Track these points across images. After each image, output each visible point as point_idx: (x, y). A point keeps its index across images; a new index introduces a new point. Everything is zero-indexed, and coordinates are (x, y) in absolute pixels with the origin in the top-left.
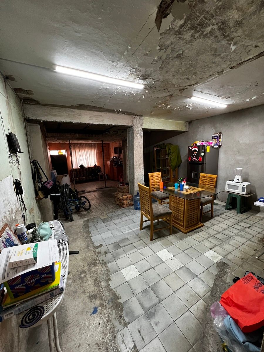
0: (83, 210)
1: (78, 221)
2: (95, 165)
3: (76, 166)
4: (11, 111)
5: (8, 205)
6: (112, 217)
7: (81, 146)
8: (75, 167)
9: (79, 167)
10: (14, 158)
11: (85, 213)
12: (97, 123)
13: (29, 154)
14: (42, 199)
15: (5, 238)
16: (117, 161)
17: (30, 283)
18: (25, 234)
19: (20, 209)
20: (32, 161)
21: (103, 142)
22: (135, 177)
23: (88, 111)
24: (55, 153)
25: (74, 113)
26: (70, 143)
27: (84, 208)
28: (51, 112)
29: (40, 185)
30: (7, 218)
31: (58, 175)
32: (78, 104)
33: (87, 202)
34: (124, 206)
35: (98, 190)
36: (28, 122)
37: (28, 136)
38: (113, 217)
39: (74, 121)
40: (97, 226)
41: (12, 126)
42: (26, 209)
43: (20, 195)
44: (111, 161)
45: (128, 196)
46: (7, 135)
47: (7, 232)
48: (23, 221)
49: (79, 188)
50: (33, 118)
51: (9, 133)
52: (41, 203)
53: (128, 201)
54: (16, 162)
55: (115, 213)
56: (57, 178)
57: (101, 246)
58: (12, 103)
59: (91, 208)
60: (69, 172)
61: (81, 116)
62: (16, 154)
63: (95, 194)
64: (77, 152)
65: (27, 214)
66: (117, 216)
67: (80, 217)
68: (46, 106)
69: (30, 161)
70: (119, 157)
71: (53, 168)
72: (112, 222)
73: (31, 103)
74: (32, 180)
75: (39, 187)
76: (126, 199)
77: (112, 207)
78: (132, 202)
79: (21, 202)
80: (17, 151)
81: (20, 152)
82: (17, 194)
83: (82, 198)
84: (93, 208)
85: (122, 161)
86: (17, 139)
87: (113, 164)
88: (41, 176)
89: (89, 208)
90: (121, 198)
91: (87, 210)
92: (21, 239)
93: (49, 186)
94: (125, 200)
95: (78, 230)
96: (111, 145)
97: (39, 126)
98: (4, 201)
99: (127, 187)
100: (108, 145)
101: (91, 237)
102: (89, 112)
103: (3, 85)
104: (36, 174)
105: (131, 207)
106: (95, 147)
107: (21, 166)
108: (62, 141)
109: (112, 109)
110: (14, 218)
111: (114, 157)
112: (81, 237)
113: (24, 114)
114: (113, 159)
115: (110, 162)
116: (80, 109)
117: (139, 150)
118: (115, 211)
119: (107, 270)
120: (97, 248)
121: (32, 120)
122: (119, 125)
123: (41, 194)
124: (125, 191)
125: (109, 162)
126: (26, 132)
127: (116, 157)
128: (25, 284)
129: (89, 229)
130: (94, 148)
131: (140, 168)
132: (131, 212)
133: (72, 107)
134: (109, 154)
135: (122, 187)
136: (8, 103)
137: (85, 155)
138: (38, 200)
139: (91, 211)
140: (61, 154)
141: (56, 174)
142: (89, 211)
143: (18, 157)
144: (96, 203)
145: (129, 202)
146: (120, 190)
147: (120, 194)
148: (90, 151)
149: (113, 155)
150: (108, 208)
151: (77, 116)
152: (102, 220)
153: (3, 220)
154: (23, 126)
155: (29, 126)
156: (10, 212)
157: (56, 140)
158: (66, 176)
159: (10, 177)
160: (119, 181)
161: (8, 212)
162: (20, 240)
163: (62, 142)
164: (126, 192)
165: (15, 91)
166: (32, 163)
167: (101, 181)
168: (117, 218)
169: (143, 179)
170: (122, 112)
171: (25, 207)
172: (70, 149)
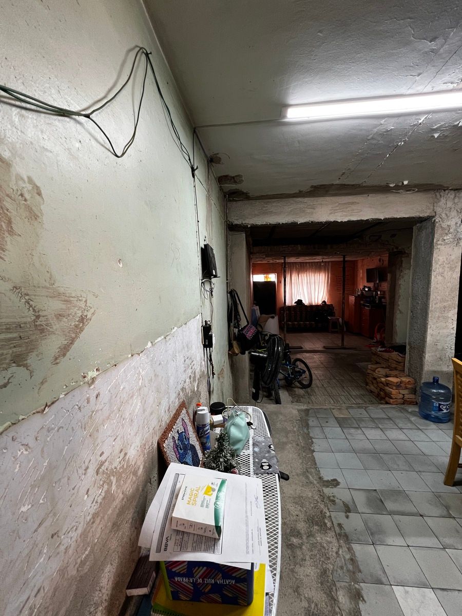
0: (298, 385)
1: (289, 408)
2: (324, 302)
3: (290, 301)
4: (211, 211)
5: (190, 367)
6: (361, 420)
7: (302, 268)
8: (288, 303)
9: (294, 304)
10: (207, 287)
11: (301, 392)
12: (345, 219)
13: (227, 280)
14: (237, 354)
15: (178, 432)
16: (372, 296)
17: (203, 585)
18: (208, 427)
19: (206, 372)
20: (229, 290)
21: (346, 259)
22: (429, 339)
23: (328, 198)
24: (259, 278)
25: (302, 206)
26: (285, 262)
27: (300, 382)
28: (264, 209)
29: (236, 330)
30: (186, 391)
31: (261, 314)
32: (312, 187)
33: (307, 372)
34: (391, 400)
35: (327, 350)
36: (230, 228)
37: (228, 252)
38: (363, 420)
39: (301, 220)
40: (327, 430)
41: (210, 235)
42: (213, 374)
43: (208, 349)
44: (358, 295)
45: (404, 379)
46: (202, 248)
47: (183, 420)
48: (208, 393)
49: (293, 341)
50: (238, 223)
51: (205, 245)
52: (234, 360)
53: (403, 392)
54: (208, 293)
55: (366, 411)
56: (259, 319)
57: (335, 483)
58: (214, 200)
59: (313, 385)
60: (277, 311)
61: (314, 209)
62: (210, 279)
63: (320, 358)
64: (293, 278)
65: (215, 382)
66: (373, 420)
67: (293, 398)
68: (258, 201)
69: (227, 291)
70: (376, 289)
71: (255, 302)
72: (359, 431)
73: (237, 199)
74: (227, 321)
75: (235, 333)
76: (398, 386)
77: (358, 393)
78: (412, 396)
79: (209, 361)
80: (212, 275)
81: (215, 276)
82: (205, 346)
83: (298, 363)
84: (318, 387)
85: (384, 298)
86: (213, 255)
87: (362, 302)
88: (239, 316)
89: (309, 385)
90: (383, 379)
91: (304, 387)
92: (201, 434)
93: (249, 335)
94: (394, 388)
95: (289, 427)
96: (360, 264)
97: (244, 235)
98: (185, 361)
99: (400, 358)
100: (354, 263)
101: (314, 451)
102: (332, 198)
103: (205, 172)
104: (232, 314)
105: (411, 409)
106: (327, 269)
107: (214, 299)
108: (273, 260)
109: (383, 184)
110: (196, 389)
111: (364, 289)
112: (294, 445)
113: (227, 218)
114: (362, 293)
115: (356, 298)
116: (314, 196)
117: (448, 274)
118: (366, 407)
119: (352, 560)
120: (326, 484)
121: (236, 225)
122: (397, 218)
123: (237, 346)
124: (394, 366)
125: (352, 299)
126: (227, 245)
127: (369, 288)
128: (193, 580)
129: (310, 430)
130: (325, 270)
131: (446, 318)
132: (411, 422)
133: (300, 194)
134: (354, 282)
135: (386, 355)
136: (208, 198)
137: (307, 283)
138: (231, 356)
139: (313, 391)
140: (269, 280)
141: (258, 313)
142: (309, 390)
143: (212, 284)
144: (323, 378)
145: (403, 395)
146: (378, 361)
147: (380, 372)
148: (317, 275)
149: (362, 284)
150: (350, 395)
151: (306, 209)
152: (336, 418)
153: (179, 394)
154: (223, 236)
155: (230, 237)
156: (192, 379)
157: (264, 258)
158: (273, 317)
159: (199, 317)
160: (373, 339)
161: (188, 380)
162: (200, 436)
163: (271, 262)
164: (396, 369)
165: (219, 182)
166: (229, 294)
167: (333, 332)
168: (373, 425)
169: (453, 347)
170: (408, 188)
171: (213, 370)
172: (285, 272)
